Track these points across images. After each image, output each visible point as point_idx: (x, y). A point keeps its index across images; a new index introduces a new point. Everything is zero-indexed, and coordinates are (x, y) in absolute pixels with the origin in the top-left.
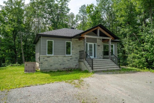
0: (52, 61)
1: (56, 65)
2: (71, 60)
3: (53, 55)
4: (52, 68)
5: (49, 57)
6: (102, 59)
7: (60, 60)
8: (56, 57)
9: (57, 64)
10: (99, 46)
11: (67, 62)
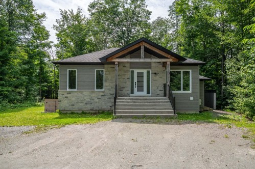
0: (74, 99)
1: (80, 104)
2: (103, 98)
3: (76, 90)
4: (74, 108)
5: (69, 93)
6: (161, 96)
7: (85, 98)
8: (79, 93)
9: (81, 102)
10: (155, 73)
11: (97, 100)
